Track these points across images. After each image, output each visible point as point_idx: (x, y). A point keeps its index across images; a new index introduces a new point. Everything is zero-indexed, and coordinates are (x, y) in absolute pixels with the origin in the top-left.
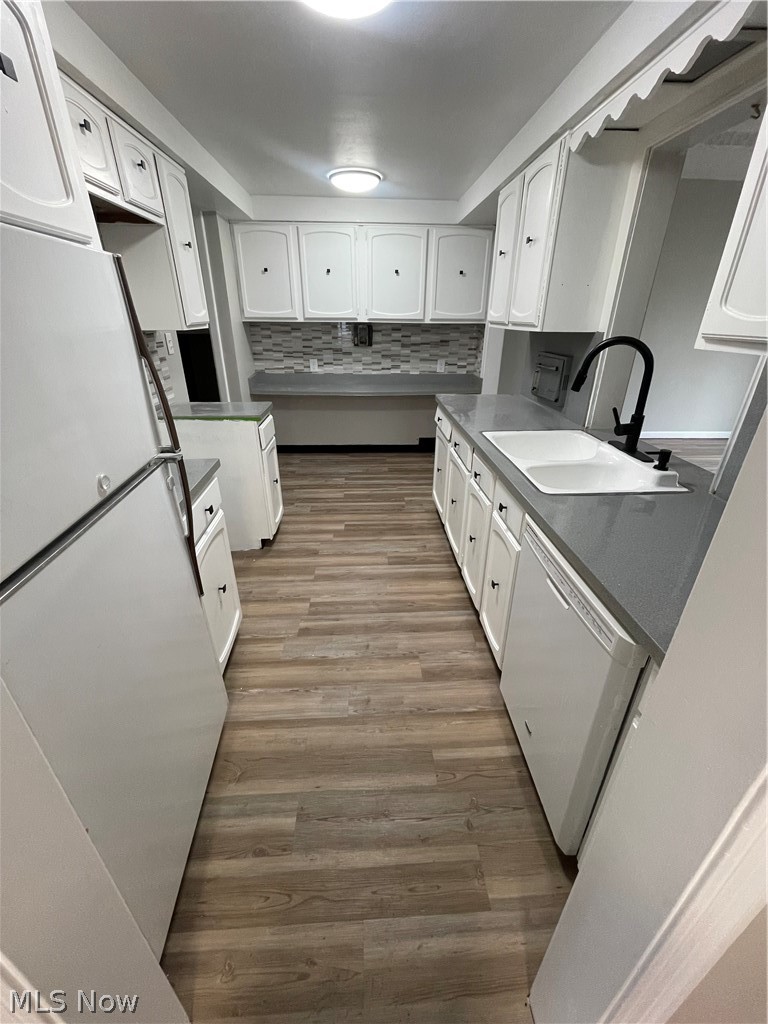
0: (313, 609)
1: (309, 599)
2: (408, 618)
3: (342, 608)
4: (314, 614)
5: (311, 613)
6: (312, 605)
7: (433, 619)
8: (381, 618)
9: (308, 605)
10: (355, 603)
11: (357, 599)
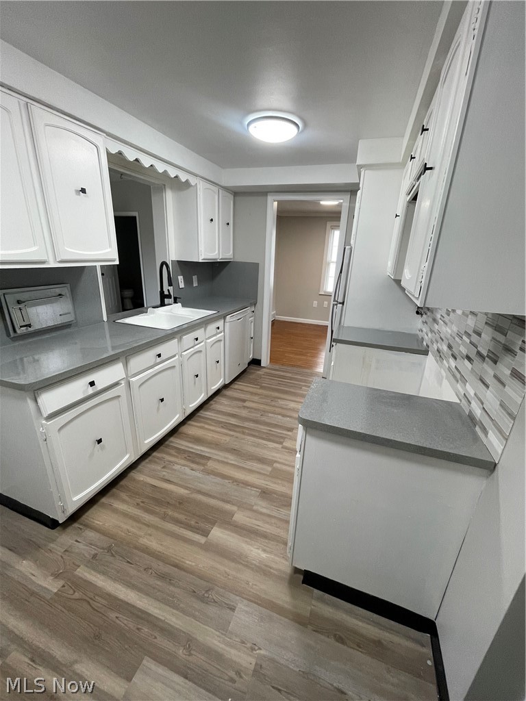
0: (282, 440)
1: (282, 448)
2: (233, 421)
3: (264, 436)
4: (282, 437)
5: (284, 438)
6: (281, 443)
7: (220, 416)
8: (246, 424)
9: (284, 444)
10: (254, 436)
11: (253, 438)
